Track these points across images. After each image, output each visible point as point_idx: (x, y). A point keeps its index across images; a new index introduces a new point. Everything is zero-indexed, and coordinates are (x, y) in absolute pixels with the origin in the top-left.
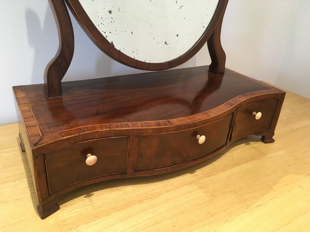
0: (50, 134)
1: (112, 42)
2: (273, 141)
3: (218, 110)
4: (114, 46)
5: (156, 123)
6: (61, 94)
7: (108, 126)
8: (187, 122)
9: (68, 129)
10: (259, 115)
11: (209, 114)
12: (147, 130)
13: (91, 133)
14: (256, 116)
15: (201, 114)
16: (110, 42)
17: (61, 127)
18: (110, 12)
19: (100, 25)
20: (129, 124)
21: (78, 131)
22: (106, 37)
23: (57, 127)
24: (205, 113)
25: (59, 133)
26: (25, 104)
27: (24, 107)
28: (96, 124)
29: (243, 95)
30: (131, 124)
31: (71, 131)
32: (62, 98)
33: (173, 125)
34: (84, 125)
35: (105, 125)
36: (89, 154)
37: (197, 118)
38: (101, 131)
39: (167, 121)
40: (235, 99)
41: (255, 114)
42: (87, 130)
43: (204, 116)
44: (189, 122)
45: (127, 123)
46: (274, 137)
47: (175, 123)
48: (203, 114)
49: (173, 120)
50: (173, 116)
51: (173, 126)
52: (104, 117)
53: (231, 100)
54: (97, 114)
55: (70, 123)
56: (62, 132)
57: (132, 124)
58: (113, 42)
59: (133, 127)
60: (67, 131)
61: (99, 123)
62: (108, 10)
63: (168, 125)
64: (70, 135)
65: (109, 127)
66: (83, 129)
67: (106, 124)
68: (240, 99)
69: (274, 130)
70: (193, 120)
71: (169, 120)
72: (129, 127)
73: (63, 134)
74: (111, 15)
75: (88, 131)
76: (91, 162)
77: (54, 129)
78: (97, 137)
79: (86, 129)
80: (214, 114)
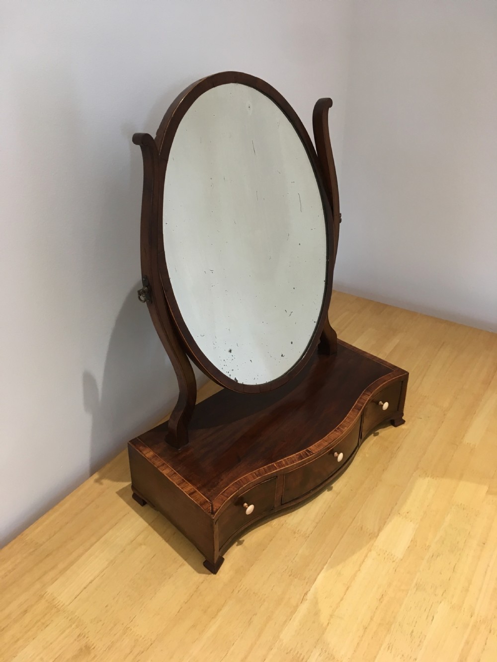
0: (215, 497)
1: (235, 378)
2: (403, 422)
3: (348, 421)
4: (237, 381)
5: (298, 456)
7: (257, 473)
9: (225, 487)
10: (386, 405)
11: (342, 428)
13: (247, 486)
14: (383, 407)
15: (334, 431)
16: (233, 379)
17: (218, 486)
18: (230, 351)
19: (223, 367)
20: (275, 465)
21: (236, 487)
22: (229, 377)
23: (215, 487)
24: (338, 428)
25: (221, 494)
26: (163, 464)
27: (165, 469)
28: (246, 474)
30: (276, 464)
31: (229, 489)
33: (313, 454)
36: (245, 504)
39: (306, 450)
40: (360, 398)
41: (382, 404)
42: (242, 483)
43: (337, 433)
44: (326, 445)
45: (273, 463)
46: (403, 418)
47: (314, 450)
48: (336, 430)
49: (310, 447)
50: (310, 442)
52: (248, 462)
53: (357, 402)
55: (223, 480)
58: (237, 379)
59: (280, 467)
60: (226, 490)
61: (248, 472)
62: (228, 349)
63: (309, 455)
64: (232, 494)
65: (260, 475)
66: (239, 483)
67: (254, 471)
68: (365, 397)
69: (403, 411)
70: (330, 442)
71: (308, 449)
72: (276, 469)
73: (226, 494)
74: (231, 354)
75: (244, 484)
76: (250, 512)
77: (214, 490)
78: (251, 487)
79: (240, 481)
80: (346, 428)
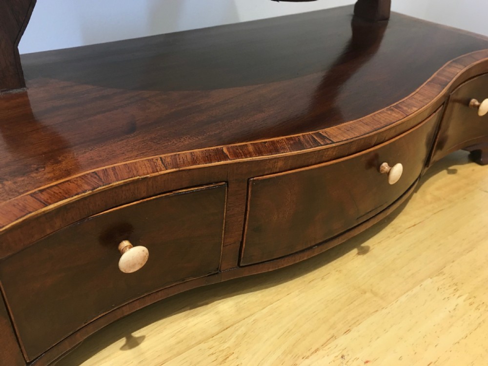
0: (4, 200)
3: (420, 99)
5: (291, 142)
6: (22, 84)
7: (169, 160)
8: (363, 133)
9: (57, 179)
10: (486, 106)
11: (405, 108)
12: (273, 161)
13: (126, 184)
14: (481, 108)
15: (387, 110)
17: (34, 175)
20: (225, 150)
21: (87, 183)
23: (23, 175)
24: (397, 107)
25: (31, 195)
28: (136, 157)
29: (453, 61)
30: (228, 149)
31: (67, 185)
32: (25, 95)
33: (333, 142)
34: (103, 162)
35: (161, 158)
36: (126, 243)
37: (382, 122)
38: (155, 177)
39: (314, 134)
40: (443, 70)
41: (477, 103)
42: (112, 177)
43: (394, 115)
44: (367, 131)
45: (219, 147)
47: (336, 137)
48: (392, 110)
49: (327, 130)
51: (334, 145)
52: (153, 136)
53: (435, 74)
54: (132, 129)
55: (60, 162)
56: (41, 191)
57: (231, 150)
59: (237, 157)
60: (56, 185)
61: (144, 154)
63: (322, 143)
64: (66, 198)
65: (175, 164)
66: (101, 175)
67: (162, 156)
68: (452, 70)
71: (320, 131)
73: (44, 197)
75: (118, 180)
76: (134, 265)
77: (15, 183)
78: (144, 195)
80: (415, 109)
